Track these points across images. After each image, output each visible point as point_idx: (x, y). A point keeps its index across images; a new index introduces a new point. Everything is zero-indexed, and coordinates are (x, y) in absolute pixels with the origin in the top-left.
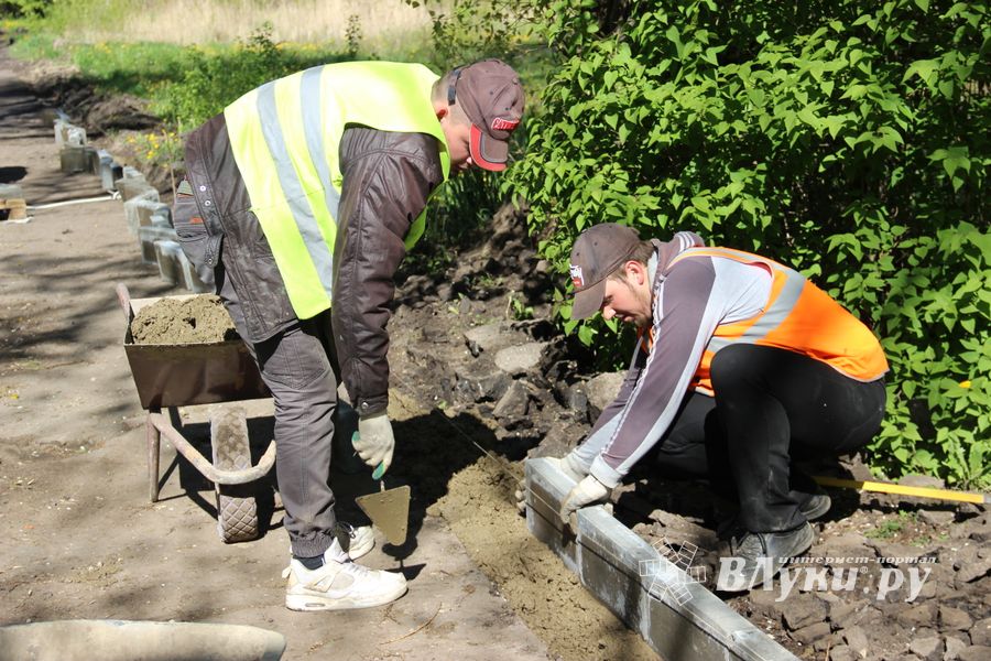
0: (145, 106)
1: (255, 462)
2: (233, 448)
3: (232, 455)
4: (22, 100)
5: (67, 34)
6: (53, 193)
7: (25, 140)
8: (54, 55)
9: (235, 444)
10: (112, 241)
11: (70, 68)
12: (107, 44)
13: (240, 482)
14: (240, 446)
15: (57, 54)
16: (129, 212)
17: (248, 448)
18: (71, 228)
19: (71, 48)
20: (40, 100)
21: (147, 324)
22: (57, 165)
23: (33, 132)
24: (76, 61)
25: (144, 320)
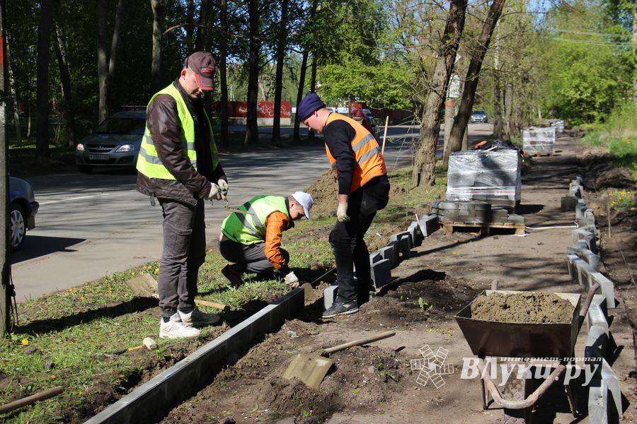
0: (631, 174)
1: (526, 397)
2: (515, 387)
3: (513, 391)
4: (569, 167)
5: (613, 132)
6: (548, 221)
7: (554, 190)
8: (598, 144)
9: (516, 384)
10: (561, 251)
11: (606, 151)
12: (629, 138)
13: (513, 408)
14: (518, 386)
15: (600, 143)
16: (574, 236)
17: (524, 388)
18: (544, 242)
19: (608, 140)
20: (579, 168)
21: (479, 306)
22: (559, 205)
23: (562, 186)
24: (610, 147)
25: (477, 303)
